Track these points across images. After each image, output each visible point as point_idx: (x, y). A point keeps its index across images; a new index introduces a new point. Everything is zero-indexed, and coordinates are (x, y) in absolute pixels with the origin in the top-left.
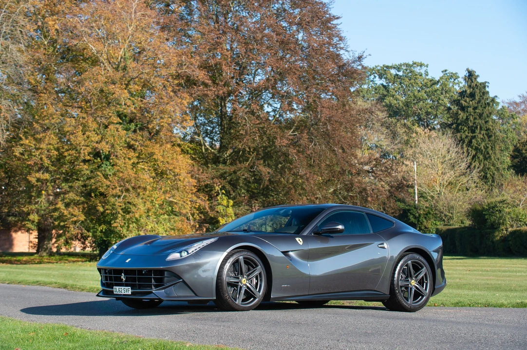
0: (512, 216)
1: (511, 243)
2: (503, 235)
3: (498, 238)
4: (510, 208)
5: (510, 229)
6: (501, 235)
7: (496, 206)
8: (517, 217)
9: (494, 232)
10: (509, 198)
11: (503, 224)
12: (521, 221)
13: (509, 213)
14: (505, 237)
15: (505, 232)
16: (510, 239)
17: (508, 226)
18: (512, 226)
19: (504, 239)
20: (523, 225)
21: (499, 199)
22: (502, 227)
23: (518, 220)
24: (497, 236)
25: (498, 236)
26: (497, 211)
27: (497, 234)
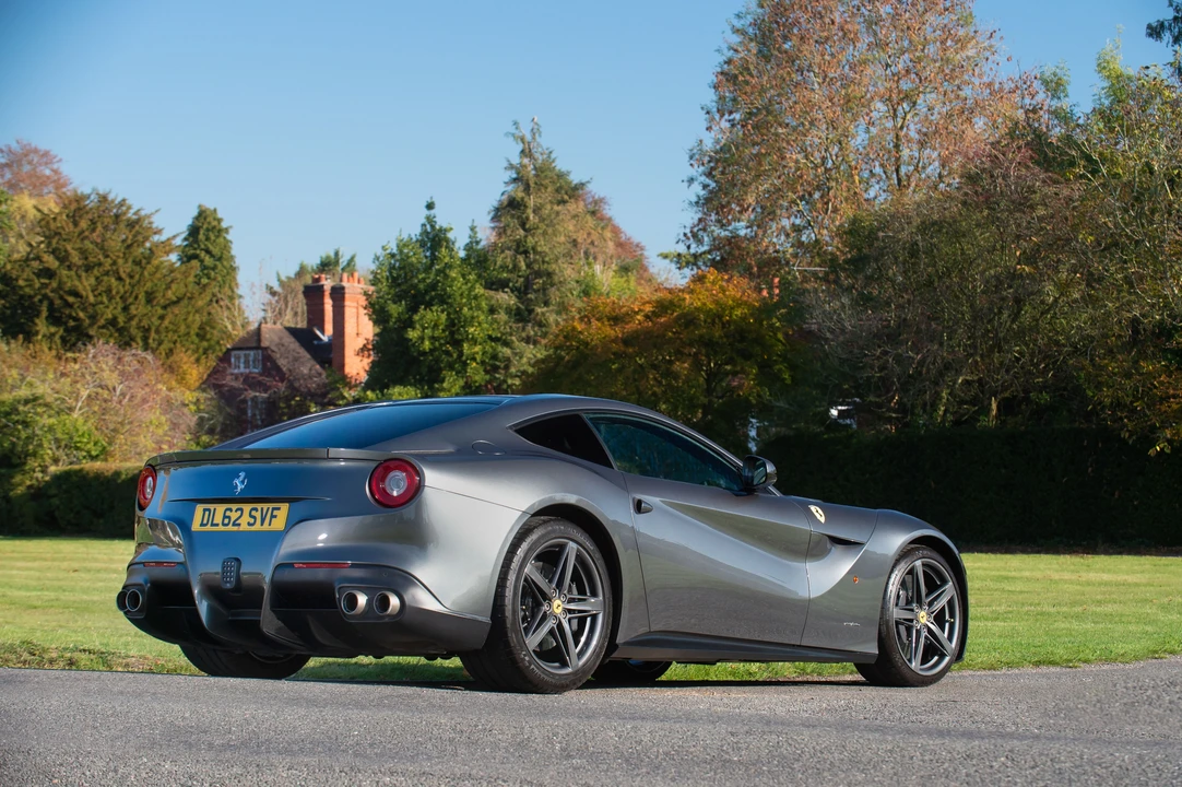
0: (59, 435)
1: (55, 501)
2: (34, 482)
3: (20, 490)
4: (50, 416)
5: (53, 469)
6: (28, 483)
7: (14, 410)
8: (71, 438)
9: (12, 477)
10: (49, 391)
11: (34, 454)
12: (77, 448)
13: (51, 429)
14: (39, 490)
15: (40, 475)
16: (53, 491)
17: (48, 461)
18: (56, 461)
19: (38, 493)
20: (84, 457)
21: (24, 392)
22: (32, 463)
23: (71, 446)
24: (20, 485)
25: (22, 484)
26: (17, 422)
27: (18, 478)
